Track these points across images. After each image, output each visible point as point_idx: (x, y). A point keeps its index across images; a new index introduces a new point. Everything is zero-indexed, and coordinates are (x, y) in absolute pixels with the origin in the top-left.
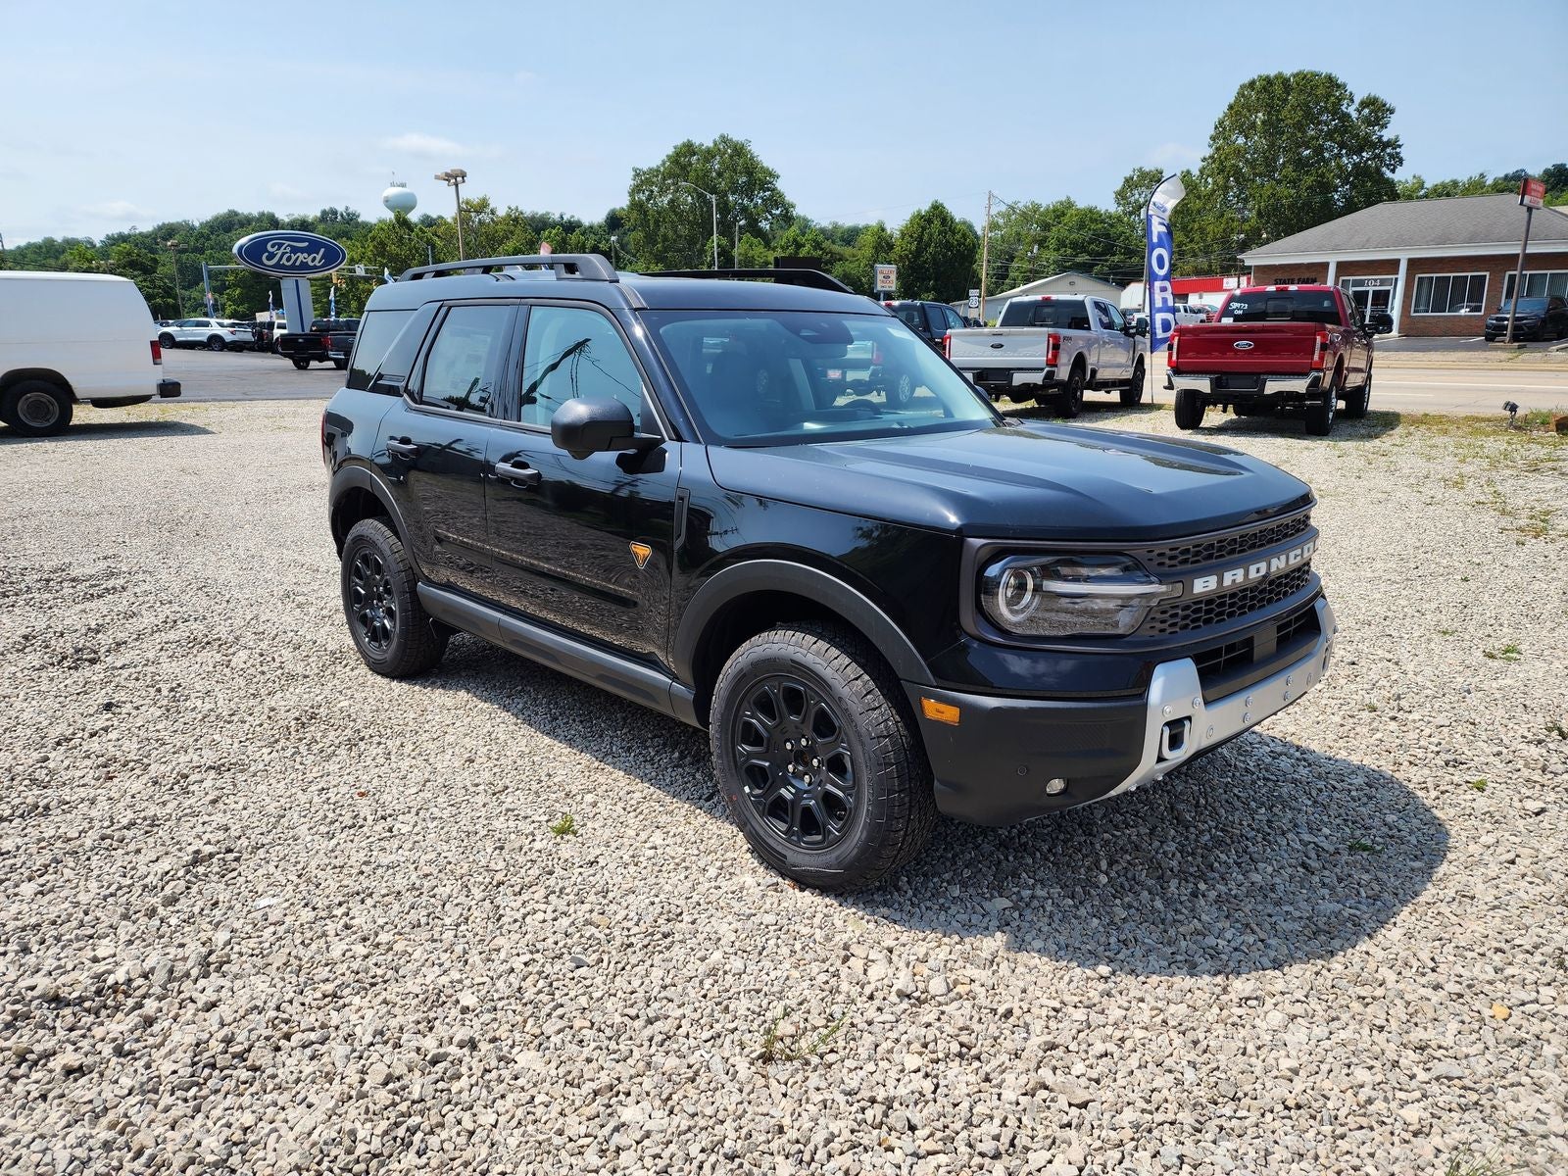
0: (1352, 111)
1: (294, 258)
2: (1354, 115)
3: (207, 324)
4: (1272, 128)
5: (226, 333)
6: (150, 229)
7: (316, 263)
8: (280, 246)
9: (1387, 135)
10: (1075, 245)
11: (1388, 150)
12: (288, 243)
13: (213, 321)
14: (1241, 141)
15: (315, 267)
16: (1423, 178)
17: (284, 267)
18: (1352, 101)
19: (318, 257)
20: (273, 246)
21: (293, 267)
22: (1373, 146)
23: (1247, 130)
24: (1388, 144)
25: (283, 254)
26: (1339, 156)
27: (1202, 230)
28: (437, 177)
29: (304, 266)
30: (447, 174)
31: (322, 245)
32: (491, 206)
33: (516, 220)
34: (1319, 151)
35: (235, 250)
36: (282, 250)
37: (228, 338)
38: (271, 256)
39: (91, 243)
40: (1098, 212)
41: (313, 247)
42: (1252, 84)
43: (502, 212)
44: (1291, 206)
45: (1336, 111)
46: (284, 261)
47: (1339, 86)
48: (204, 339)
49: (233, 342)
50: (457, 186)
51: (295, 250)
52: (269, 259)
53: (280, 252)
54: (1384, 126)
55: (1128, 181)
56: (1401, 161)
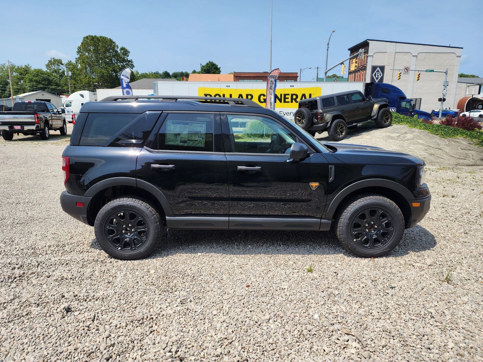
0: (118, 50)
2: (119, 52)
4: (96, 51)
9: (129, 58)
10: (36, 81)
11: (130, 63)
14: (87, 54)
16: (138, 71)
18: (118, 47)
22: (126, 61)
23: (89, 51)
24: (129, 61)
26: (117, 63)
27: (81, 80)
34: (111, 60)
40: (43, 71)
42: (87, 37)
44: (107, 76)
45: (114, 50)
47: (113, 42)
54: (128, 56)
55: (50, 61)
56: (134, 66)
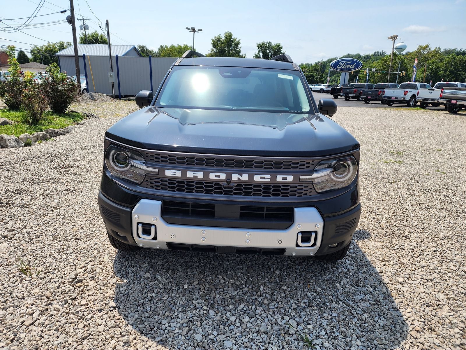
1: (346, 66)
3: (320, 85)
5: (325, 88)
6: (326, 60)
7: (353, 68)
8: (343, 63)
12: (345, 62)
13: (322, 84)
15: (352, 69)
17: (343, 69)
19: (353, 66)
20: (341, 63)
21: (345, 69)
25: (344, 65)
28: (389, 38)
29: (349, 69)
30: (392, 37)
31: (355, 62)
32: (429, 47)
33: (438, 52)
35: (330, 65)
36: (343, 64)
37: (325, 89)
38: (340, 66)
39: (311, 64)
41: (353, 62)
43: (433, 49)
46: (343, 67)
48: (319, 89)
49: (326, 91)
50: (394, 40)
51: (347, 64)
52: (339, 67)
53: (343, 65)
